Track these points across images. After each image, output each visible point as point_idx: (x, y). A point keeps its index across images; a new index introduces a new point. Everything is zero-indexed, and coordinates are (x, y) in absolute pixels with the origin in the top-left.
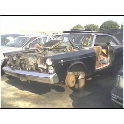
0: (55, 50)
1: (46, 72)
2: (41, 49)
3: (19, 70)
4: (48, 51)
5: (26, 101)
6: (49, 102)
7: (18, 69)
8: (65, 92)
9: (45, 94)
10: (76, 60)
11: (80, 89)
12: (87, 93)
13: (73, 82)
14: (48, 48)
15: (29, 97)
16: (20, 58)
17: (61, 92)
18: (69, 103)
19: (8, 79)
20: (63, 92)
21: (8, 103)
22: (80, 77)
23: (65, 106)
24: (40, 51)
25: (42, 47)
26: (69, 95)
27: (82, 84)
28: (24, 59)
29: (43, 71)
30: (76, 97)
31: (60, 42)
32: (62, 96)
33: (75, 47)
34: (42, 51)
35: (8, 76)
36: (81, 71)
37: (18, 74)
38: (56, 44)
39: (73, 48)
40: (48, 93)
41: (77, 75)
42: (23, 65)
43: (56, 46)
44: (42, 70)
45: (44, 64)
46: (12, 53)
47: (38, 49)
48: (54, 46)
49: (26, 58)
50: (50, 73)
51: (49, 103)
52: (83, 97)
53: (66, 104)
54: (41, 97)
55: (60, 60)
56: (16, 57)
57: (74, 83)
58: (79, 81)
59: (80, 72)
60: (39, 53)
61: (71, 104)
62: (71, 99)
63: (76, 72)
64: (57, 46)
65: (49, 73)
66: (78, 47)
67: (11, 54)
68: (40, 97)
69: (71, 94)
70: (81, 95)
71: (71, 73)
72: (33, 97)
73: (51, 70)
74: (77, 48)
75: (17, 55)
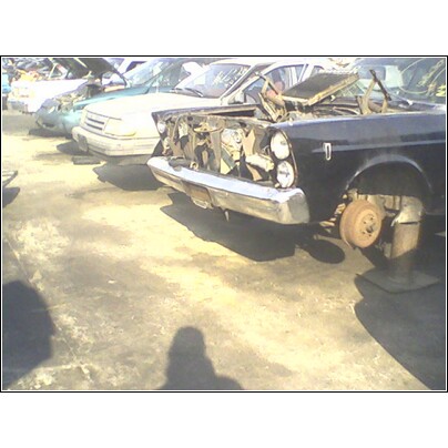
0: (323, 109)
1: (270, 182)
2: (278, 107)
3: (192, 169)
4: (298, 113)
5: (208, 273)
6: (276, 289)
7: (188, 166)
8: (342, 265)
9: (272, 263)
10: (388, 150)
11: (396, 259)
12: (424, 280)
13: (369, 232)
14: (301, 100)
15: (218, 264)
16: (197, 130)
17: (326, 262)
18: (345, 301)
19: (170, 203)
20: (334, 265)
21: (152, 272)
22: (402, 218)
23: (327, 308)
24: (271, 112)
25: (280, 99)
26: (353, 276)
27: (407, 242)
28: (208, 133)
29: (259, 177)
30: (378, 286)
31: (348, 81)
32: (327, 276)
33: (399, 103)
34: (279, 112)
35: (172, 192)
36: (408, 195)
37: (188, 184)
38: (332, 88)
39: (385, 103)
40: (284, 262)
41: (391, 207)
42: (205, 155)
43: (330, 97)
44: (256, 176)
45: (266, 153)
46: (178, 112)
47: (266, 105)
48: (320, 94)
49: (214, 128)
50: (280, 187)
51: (276, 291)
52: (402, 292)
53: (333, 305)
54: (259, 268)
55: (321, 143)
56: (186, 126)
57: (375, 235)
58: (397, 231)
59: (405, 199)
60: (268, 120)
61: (352, 306)
62: (356, 290)
63: (391, 197)
64: (333, 97)
65: (277, 185)
66: (410, 102)
67: (174, 117)
68: (253, 268)
69: (360, 273)
70: (398, 282)
71: (370, 197)
72: (232, 266)
73: (287, 175)
74: (407, 104)
75: (190, 118)
